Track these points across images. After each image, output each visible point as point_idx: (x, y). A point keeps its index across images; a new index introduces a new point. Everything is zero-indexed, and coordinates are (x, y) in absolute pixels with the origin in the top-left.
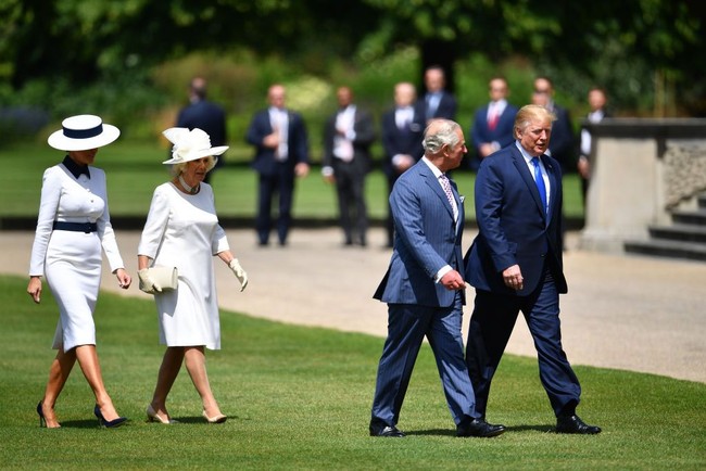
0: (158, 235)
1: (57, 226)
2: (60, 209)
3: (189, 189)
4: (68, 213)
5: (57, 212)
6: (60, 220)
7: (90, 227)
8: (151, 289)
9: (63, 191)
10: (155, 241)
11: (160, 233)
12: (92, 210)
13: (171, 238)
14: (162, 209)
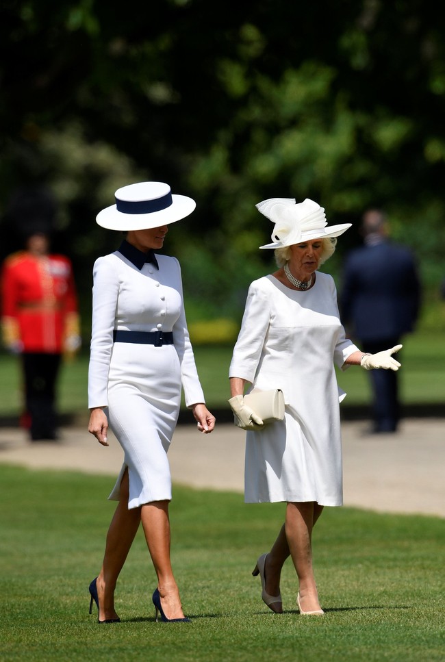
0: (255, 348)
1: (118, 336)
2: (119, 312)
3: (297, 283)
4: (130, 318)
5: (117, 318)
6: (120, 328)
7: (162, 338)
8: (249, 423)
9: (122, 286)
10: (251, 357)
11: (258, 345)
12: (163, 312)
13: (273, 352)
14: (260, 313)
